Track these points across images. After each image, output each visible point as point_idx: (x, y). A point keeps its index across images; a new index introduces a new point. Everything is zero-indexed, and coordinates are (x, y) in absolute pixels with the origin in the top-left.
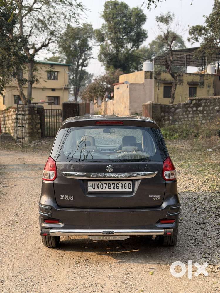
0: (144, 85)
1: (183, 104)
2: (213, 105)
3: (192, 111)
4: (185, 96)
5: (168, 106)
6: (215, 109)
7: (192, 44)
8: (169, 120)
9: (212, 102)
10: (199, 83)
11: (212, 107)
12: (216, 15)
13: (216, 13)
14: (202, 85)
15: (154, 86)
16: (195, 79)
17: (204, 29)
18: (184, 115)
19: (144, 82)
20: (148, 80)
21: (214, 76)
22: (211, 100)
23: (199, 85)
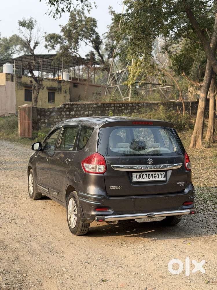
0: (5, 87)
1: (57, 108)
2: (83, 110)
3: (66, 115)
4: (44, 100)
5: (43, 110)
6: (85, 114)
7: (49, 51)
8: (44, 122)
9: (82, 107)
10: (57, 89)
11: (83, 112)
12: (73, 26)
13: (73, 24)
14: (60, 91)
15: (16, 89)
16: (54, 85)
17: (60, 37)
18: (59, 118)
19: (5, 84)
20: (10, 82)
21: (70, 83)
22: (82, 105)
23: (57, 91)
